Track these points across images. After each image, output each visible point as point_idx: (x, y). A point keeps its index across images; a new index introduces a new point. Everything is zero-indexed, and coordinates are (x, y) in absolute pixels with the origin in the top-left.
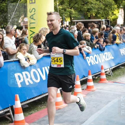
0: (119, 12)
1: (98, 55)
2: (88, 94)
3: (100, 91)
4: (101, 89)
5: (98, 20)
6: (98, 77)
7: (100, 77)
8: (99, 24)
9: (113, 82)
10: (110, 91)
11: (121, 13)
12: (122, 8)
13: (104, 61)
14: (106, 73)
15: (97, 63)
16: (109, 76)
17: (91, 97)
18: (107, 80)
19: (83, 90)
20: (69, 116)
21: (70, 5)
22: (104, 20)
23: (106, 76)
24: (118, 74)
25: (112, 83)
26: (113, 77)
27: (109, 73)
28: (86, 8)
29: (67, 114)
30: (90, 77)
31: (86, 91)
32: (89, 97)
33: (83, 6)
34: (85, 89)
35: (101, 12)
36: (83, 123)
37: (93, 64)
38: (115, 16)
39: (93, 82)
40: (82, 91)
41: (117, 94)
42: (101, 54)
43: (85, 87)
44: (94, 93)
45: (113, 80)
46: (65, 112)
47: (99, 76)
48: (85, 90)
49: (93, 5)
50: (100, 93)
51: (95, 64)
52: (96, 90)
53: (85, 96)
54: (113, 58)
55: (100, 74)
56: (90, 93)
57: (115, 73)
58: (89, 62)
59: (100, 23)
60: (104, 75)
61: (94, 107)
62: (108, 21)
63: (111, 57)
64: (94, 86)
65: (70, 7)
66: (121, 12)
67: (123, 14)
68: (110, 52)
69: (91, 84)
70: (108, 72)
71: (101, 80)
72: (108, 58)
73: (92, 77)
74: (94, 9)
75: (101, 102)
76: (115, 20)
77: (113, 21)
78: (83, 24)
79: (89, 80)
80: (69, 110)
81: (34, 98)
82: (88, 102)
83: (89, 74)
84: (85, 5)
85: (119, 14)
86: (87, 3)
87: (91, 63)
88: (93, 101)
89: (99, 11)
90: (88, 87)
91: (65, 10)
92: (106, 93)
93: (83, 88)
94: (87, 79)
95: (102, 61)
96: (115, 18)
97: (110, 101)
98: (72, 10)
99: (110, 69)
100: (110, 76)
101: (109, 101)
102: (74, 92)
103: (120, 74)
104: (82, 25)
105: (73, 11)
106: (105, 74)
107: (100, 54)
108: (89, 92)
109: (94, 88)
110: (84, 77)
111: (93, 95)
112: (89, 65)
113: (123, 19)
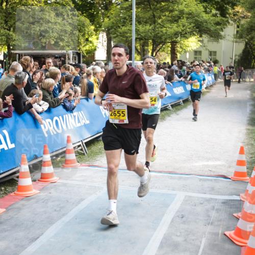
0: (97, 39)
1: (60, 117)
2: (43, 188)
5: (60, 52)
6: (62, 157)
7: (64, 157)
8: (62, 59)
9: (89, 166)
10: (83, 181)
11: (103, 40)
12: (103, 31)
13: (72, 127)
14: (76, 150)
15: (60, 131)
16: (81, 156)
17: (50, 193)
18: (79, 162)
19: (34, 181)
20: (9, 229)
21: (6, 22)
22: (71, 52)
23: (76, 156)
24: (98, 151)
25: (87, 167)
26: (89, 157)
27: (82, 150)
29: (5, 227)
30: (47, 158)
31: (40, 184)
32: (45, 194)
34: (39, 180)
37: (52, 134)
38: (91, 45)
39: (53, 167)
40: (33, 184)
41: (95, 187)
42: (67, 115)
43: (38, 176)
44: (55, 186)
45: (88, 162)
47: (63, 155)
48: (37, 181)
49: (50, 24)
50: (65, 185)
51: (55, 133)
52: (59, 181)
53: (39, 192)
54: (88, 122)
55: (64, 152)
56: (48, 186)
57: (92, 149)
58: (45, 131)
59: (65, 58)
60: (72, 153)
61: (55, 210)
62: (79, 54)
63: (84, 121)
65: (7, 27)
66: (101, 38)
67: (106, 42)
68: (82, 112)
69: (48, 169)
70: (80, 148)
71: (67, 162)
72: (79, 122)
73: (51, 157)
75: (68, 201)
76: (91, 53)
77: (89, 54)
78: (32, 59)
79: (44, 162)
80: (10, 218)
82: (43, 202)
83: (45, 153)
85: (98, 41)
87: (48, 132)
88: (53, 201)
90: (44, 177)
92: (77, 185)
93: (34, 178)
95: (69, 128)
96: (92, 49)
97: (84, 199)
98: (11, 33)
99: (82, 143)
100: (84, 154)
101: (82, 200)
102: (16, 187)
103: (101, 151)
104: (31, 62)
105: (14, 34)
106: (74, 151)
107: (64, 116)
108: (45, 184)
110: (36, 157)
111: (52, 191)
112: (46, 135)
113: (106, 52)
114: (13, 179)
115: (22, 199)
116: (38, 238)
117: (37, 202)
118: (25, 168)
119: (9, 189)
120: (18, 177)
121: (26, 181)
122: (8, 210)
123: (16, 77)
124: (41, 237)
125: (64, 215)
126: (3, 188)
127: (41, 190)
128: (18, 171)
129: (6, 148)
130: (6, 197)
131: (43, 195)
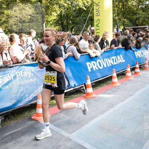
3: (144, 75)
4: (144, 74)
7: (144, 66)
15: (142, 56)
19: (132, 74)
21: (123, 16)
28: (135, 17)
30: (137, 66)
31: (134, 75)
33: (133, 16)
35: (146, 20)
36: (132, 95)
37: (139, 57)
43: (133, 72)
44: (140, 76)
46: (119, 88)
47: (143, 65)
49: (140, 15)
50: (144, 76)
51: (141, 57)
55: (144, 64)
58: (136, 56)
61: (140, 86)
64: (140, 72)
65: (123, 18)
69: (138, 70)
71: (145, 68)
73: (139, 66)
74: (141, 18)
75: (145, 83)
79: (136, 68)
80: (122, 87)
81: (99, 79)
83: (136, 64)
84: (135, 15)
86: (136, 14)
87: (138, 56)
88: (139, 82)
89: (145, 19)
90: (136, 73)
91: (120, 20)
93: (132, 73)
94: (135, 67)
95: (147, 55)
102: (125, 76)
105: (126, 20)
108: (136, 76)
109: (140, 74)
110: (133, 66)
111: (139, 78)
112: (137, 57)
114: (124, 73)
115: (127, 81)
116: (133, 95)
117: (133, 82)
118: (129, 69)
119: (123, 77)
120: (126, 73)
121: (129, 74)
122: (122, 84)
123: (128, 37)
124: (134, 95)
125: (143, 87)
126: (120, 76)
127: (135, 78)
128: (126, 71)
129: (121, 62)
130: (122, 80)
131: (135, 79)
